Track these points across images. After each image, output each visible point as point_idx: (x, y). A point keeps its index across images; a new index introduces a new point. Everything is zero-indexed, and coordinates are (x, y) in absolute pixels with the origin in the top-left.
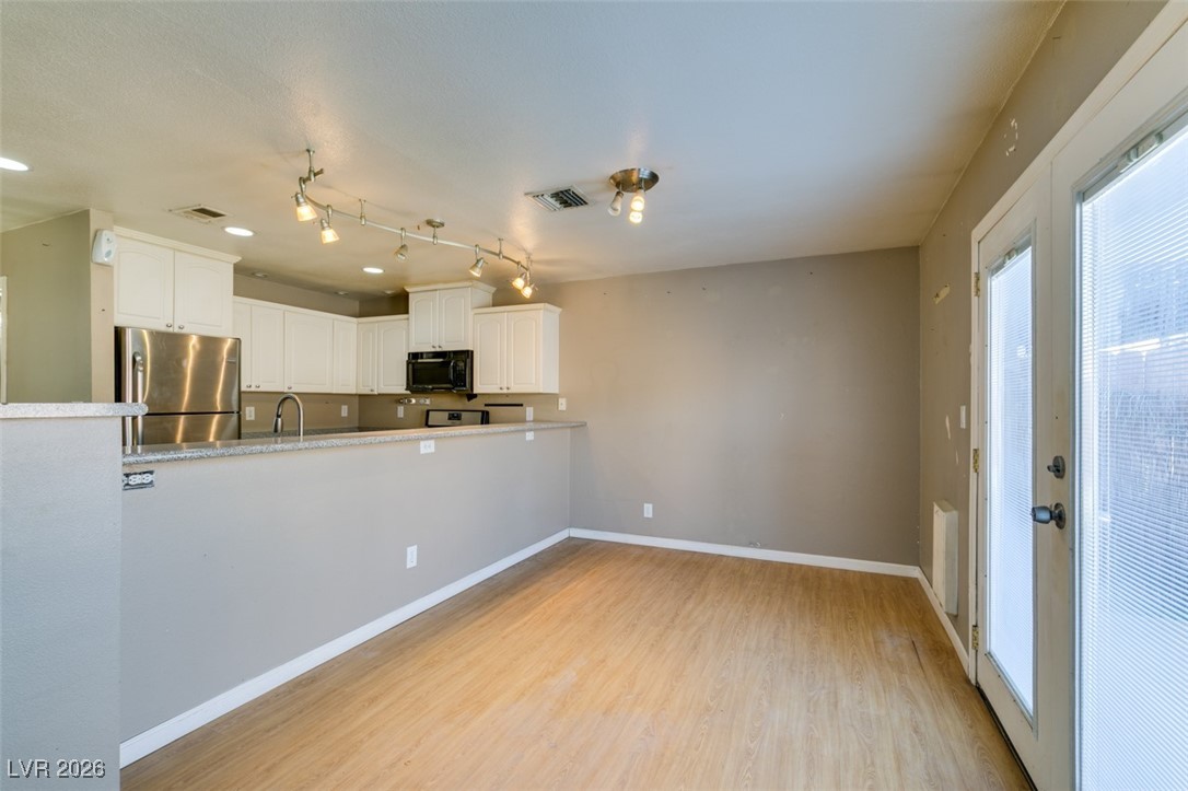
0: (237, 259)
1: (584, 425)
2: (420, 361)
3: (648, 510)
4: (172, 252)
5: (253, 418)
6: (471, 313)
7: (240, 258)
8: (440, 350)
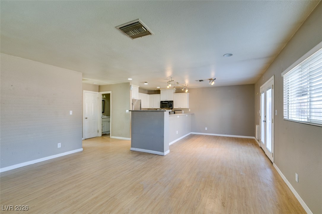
0: (139, 87)
1: (194, 114)
2: (163, 102)
3: (206, 129)
6: (173, 94)
8: (167, 101)
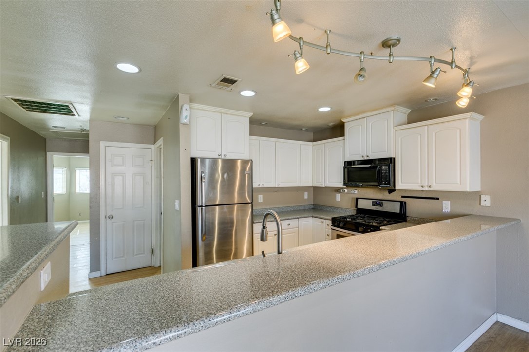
0: (251, 114)
1: (518, 222)
2: (352, 166)
4: (220, 114)
5: (262, 201)
6: (393, 130)
7: (252, 114)
8: (368, 158)
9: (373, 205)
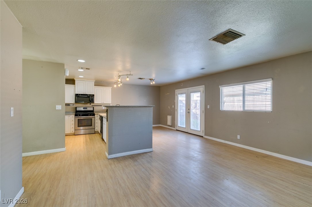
2: (79, 96)
6: (94, 86)
8: (86, 94)
9: (83, 109)
